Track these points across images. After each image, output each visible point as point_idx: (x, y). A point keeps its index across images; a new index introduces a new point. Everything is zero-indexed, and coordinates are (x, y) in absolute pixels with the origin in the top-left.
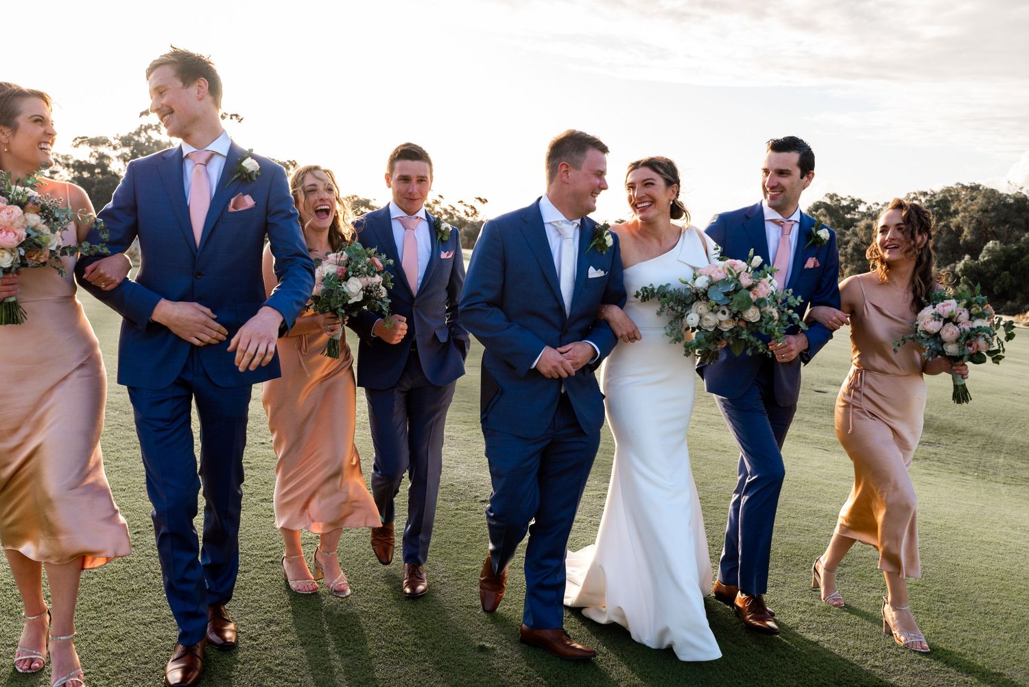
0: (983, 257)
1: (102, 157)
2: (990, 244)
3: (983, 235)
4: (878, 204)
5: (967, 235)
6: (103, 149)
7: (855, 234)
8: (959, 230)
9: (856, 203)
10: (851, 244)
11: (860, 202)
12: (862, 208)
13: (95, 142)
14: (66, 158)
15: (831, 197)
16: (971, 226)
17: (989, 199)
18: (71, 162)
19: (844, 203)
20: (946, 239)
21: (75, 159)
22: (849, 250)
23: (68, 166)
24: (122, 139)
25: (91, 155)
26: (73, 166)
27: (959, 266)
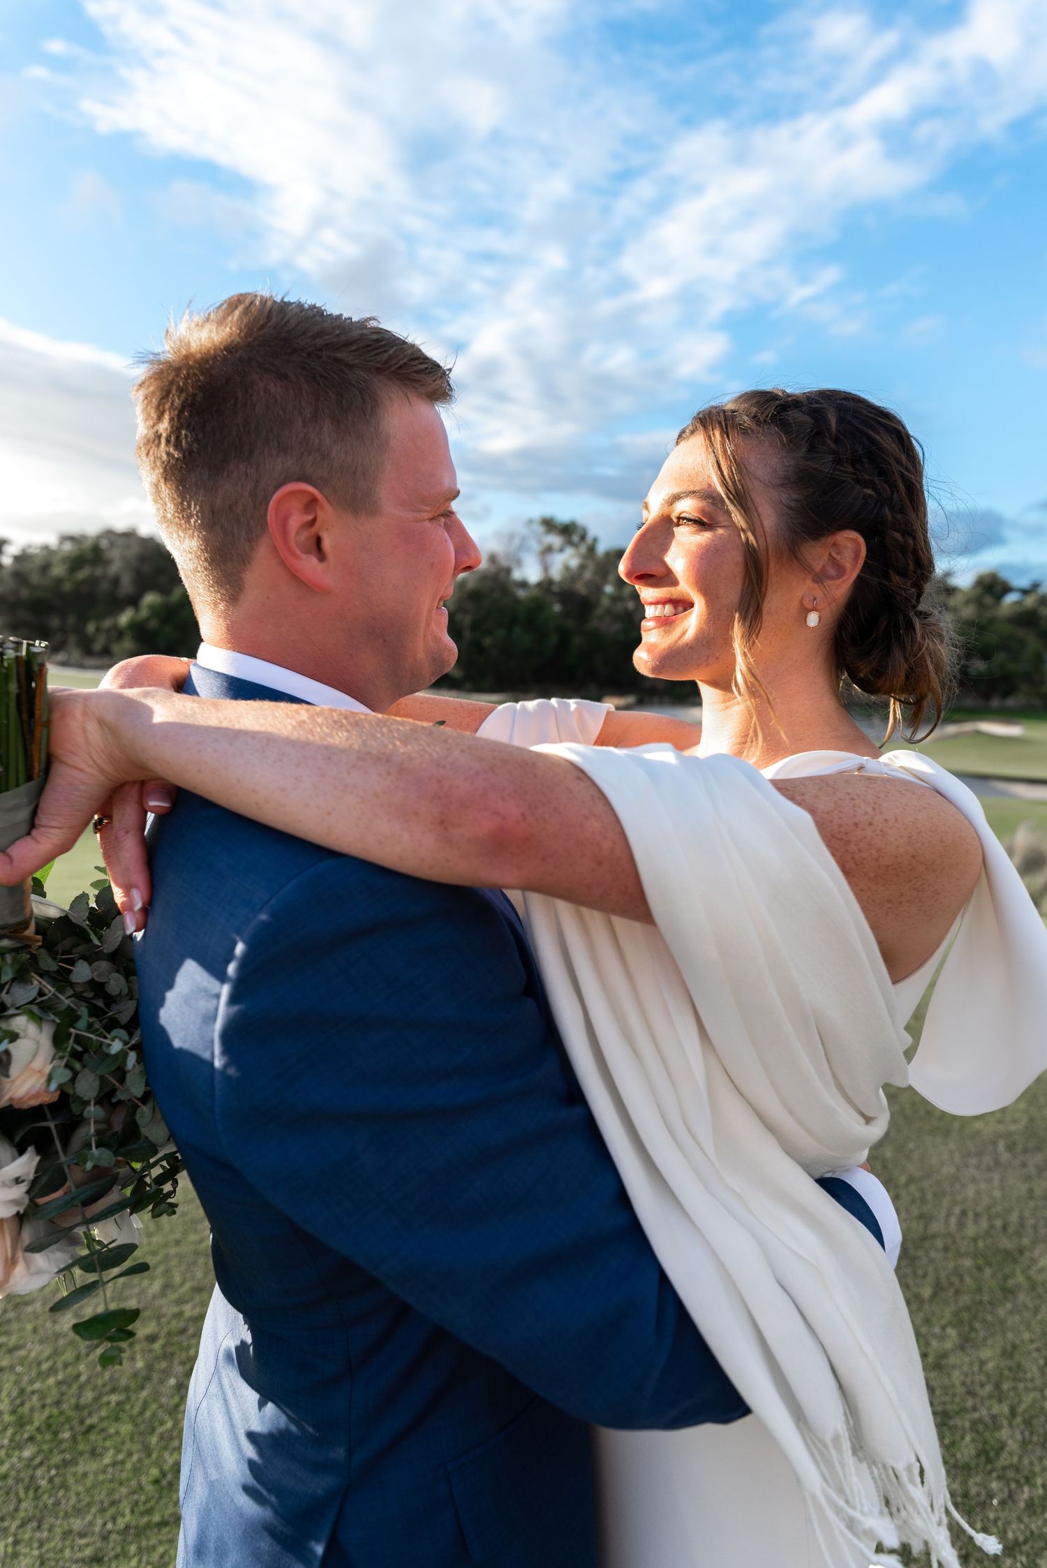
2: (147, 598)
3: (142, 583)
27: (125, 618)
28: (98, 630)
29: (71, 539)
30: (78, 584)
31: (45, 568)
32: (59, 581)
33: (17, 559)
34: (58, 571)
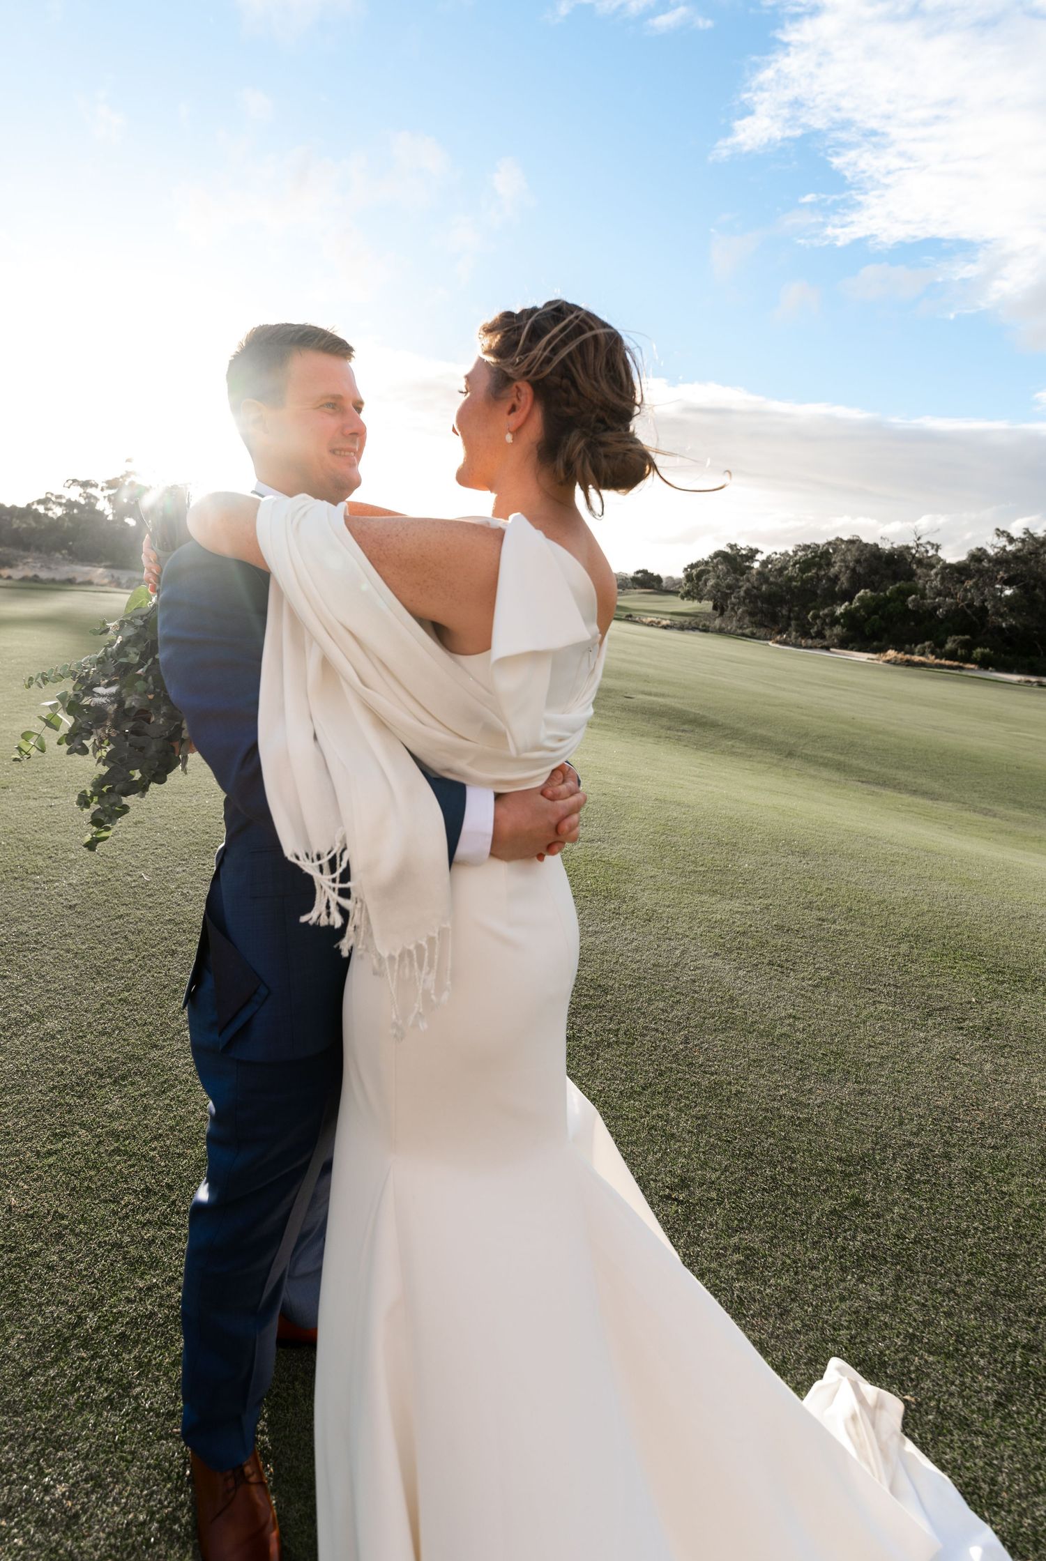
0: (856, 603)
1: (89, 497)
2: (862, 593)
3: (857, 582)
4: (776, 553)
5: (844, 581)
6: (91, 491)
7: (748, 580)
8: (837, 577)
9: (753, 553)
10: (744, 589)
11: (757, 551)
12: (759, 557)
13: (85, 484)
14: (60, 497)
15: (732, 547)
16: (846, 575)
17: (862, 551)
18: (64, 501)
19: (744, 552)
20: (826, 586)
21: (67, 498)
22: (742, 593)
23: (60, 504)
24: (108, 482)
25: (80, 495)
26: (65, 505)
27: (840, 610)
28: (816, 617)
29: (807, 547)
30: (804, 582)
31: (781, 570)
32: (791, 579)
33: (764, 563)
34: (790, 571)
